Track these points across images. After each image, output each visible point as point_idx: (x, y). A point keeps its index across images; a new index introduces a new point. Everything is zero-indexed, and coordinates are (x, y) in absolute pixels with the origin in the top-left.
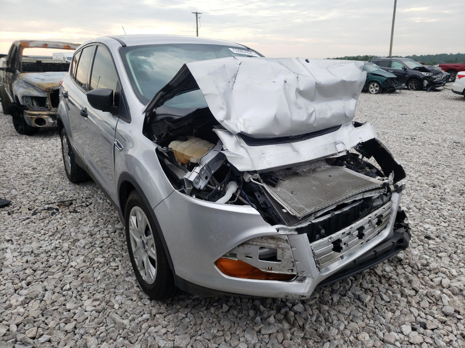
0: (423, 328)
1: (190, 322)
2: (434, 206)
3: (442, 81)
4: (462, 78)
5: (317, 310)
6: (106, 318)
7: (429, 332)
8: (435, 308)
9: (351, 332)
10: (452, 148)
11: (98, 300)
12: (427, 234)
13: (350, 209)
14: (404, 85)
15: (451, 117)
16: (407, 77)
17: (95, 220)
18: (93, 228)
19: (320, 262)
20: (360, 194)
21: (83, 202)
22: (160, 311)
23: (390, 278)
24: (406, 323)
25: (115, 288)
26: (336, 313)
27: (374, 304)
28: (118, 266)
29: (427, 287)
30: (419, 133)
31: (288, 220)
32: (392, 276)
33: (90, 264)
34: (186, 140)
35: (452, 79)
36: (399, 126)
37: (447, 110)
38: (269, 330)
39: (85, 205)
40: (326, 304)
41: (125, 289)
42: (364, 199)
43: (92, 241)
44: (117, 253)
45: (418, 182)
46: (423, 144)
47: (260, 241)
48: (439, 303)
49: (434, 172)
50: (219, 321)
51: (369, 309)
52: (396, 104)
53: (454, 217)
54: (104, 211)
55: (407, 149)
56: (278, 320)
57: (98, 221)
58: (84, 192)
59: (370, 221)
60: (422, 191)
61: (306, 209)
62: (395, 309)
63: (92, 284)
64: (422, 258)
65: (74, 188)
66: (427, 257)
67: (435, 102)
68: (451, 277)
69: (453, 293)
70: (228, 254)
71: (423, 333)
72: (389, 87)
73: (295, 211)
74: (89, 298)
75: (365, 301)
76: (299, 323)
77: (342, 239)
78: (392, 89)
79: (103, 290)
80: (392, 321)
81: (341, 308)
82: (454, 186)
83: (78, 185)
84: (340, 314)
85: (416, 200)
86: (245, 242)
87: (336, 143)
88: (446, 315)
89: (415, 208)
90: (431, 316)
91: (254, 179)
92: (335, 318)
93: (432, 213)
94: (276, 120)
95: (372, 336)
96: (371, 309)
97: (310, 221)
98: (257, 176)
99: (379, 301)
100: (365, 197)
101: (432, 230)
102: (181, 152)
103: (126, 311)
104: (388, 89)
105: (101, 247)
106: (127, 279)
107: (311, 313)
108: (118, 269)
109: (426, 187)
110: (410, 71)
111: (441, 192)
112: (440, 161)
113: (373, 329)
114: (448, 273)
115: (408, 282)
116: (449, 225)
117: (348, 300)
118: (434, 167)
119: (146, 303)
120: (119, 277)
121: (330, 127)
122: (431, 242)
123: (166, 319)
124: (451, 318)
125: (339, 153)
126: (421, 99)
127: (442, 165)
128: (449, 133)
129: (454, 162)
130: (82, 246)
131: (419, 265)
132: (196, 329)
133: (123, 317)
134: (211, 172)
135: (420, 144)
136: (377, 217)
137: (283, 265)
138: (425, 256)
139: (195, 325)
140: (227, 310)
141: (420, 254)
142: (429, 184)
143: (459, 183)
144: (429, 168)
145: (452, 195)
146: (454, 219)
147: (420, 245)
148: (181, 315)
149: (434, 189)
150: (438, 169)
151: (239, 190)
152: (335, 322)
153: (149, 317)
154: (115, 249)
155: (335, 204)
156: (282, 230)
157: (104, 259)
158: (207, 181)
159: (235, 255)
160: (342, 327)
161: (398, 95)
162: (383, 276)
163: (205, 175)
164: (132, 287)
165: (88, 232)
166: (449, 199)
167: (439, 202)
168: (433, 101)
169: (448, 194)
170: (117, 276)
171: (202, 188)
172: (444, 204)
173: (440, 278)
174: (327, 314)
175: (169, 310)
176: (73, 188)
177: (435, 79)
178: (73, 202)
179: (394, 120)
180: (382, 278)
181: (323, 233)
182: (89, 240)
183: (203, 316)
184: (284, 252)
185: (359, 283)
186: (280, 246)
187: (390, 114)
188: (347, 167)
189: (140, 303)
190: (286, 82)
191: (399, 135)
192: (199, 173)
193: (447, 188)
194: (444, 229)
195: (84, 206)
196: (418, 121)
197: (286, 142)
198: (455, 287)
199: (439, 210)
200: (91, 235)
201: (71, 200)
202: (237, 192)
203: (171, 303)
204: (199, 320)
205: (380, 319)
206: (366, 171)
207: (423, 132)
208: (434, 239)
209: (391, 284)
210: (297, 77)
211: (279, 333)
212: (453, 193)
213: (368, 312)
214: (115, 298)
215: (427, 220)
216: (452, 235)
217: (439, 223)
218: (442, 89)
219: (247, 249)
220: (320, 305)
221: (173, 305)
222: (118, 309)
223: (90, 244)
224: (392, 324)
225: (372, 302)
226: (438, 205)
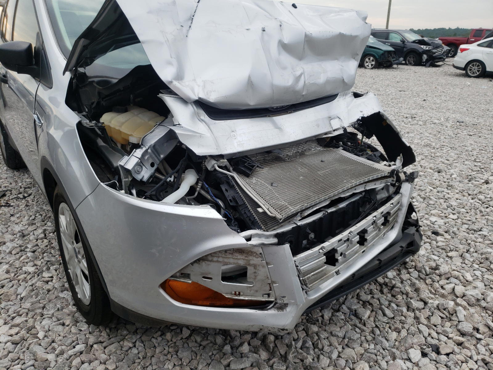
0: (436, 353)
1: (138, 353)
2: (441, 195)
3: (443, 56)
4: (464, 52)
5: (304, 331)
6: (24, 352)
7: (443, 358)
8: (448, 324)
9: (347, 361)
10: (455, 128)
11: (17, 325)
12: (434, 229)
13: (347, 205)
14: (402, 59)
15: (453, 94)
16: (405, 51)
17: (31, 216)
18: (27, 226)
19: (307, 283)
20: (361, 185)
21: (20, 193)
22: (99, 340)
23: (393, 287)
24: (415, 346)
25: (43, 308)
26: (327, 335)
27: (375, 321)
28: (52, 277)
29: (437, 296)
30: (420, 111)
31: (266, 222)
32: (395, 284)
33: (15, 275)
34: (126, 111)
35: (451, 54)
36: (397, 104)
37: (448, 87)
38: (241, 364)
39: (22, 197)
40: (314, 324)
41: (56, 309)
42: (366, 191)
43: (22, 244)
44: (53, 259)
45: (421, 166)
46: (424, 124)
47: (223, 256)
48: (454, 318)
49: (438, 154)
50: (177, 352)
51: (368, 328)
52: (394, 80)
53: (463, 208)
54: (45, 204)
55: (407, 129)
56: (254, 347)
57: (36, 217)
58: (24, 180)
59: (374, 222)
60: (426, 177)
61: (290, 207)
62: (400, 327)
63: (12, 303)
64: (430, 259)
65: (12, 176)
66: (436, 258)
67: (435, 78)
68: (466, 283)
69: (468, 304)
70: (178, 274)
71: (435, 359)
72: (386, 62)
73: (275, 210)
74: (5, 323)
75: (363, 318)
76: (280, 351)
77: (338, 249)
78: (389, 63)
79: (27, 311)
80: (397, 343)
81: (334, 329)
82: (461, 171)
83: (17, 171)
84: (332, 337)
85: (420, 188)
86: (202, 257)
87: (330, 118)
88: (463, 334)
89: (419, 197)
90: (444, 335)
91: (219, 167)
92: (326, 342)
93: (438, 203)
94: (250, 84)
95: (373, 366)
96: (371, 329)
97: (294, 223)
98: (225, 162)
99: (381, 317)
100: (368, 188)
101: (439, 223)
102: (117, 128)
103: (53, 342)
104: (384, 64)
105: (34, 252)
106: (62, 295)
107: (296, 337)
108: (52, 281)
109: (430, 172)
110: (409, 44)
111: (447, 178)
112: (444, 142)
113: (374, 356)
114: (461, 278)
115: (415, 291)
116: (458, 218)
117: (343, 317)
118: (437, 149)
119: (81, 329)
120: (50, 293)
121: (324, 96)
122: (439, 238)
123: (106, 351)
124: (469, 338)
125: (334, 131)
126: (420, 75)
127: (446, 147)
128: (451, 112)
129: (459, 143)
130: (7, 251)
131: (427, 269)
132: (145, 365)
133: (48, 349)
134: (160, 156)
135: (421, 123)
136: (383, 216)
137: (255, 288)
138: (434, 257)
139: (144, 358)
140: (187, 335)
141: (428, 254)
142: (433, 168)
143: (466, 167)
144: (432, 151)
145: (460, 182)
146: (463, 210)
147: (427, 242)
148: (127, 344)
149: (439, 175)
150: (442, 151)
151: (200, 182)
152: (326, 348)
153: (84, 349)
154: (52, 254)
155: (328, 199)
156: (256, 237)
157: (34, 268)
158: (153, 169)
159: (187, 276)
160: (335, 356)
161: (395, 70)
162: (385, 284)
163: (151, 161)
164: (67, 305)
165: (19, 232)
166: (457, 187)
167: (446, 190)
168: (432, 77)
169: (454, 180)
170: (49, 291)
171: (145, 179)
172: (452, 192)
173: (452, 285)
174: (316, 338)
175: (112, 337)
176: (10, 175)
177: (435, 53)
178: (7, 193)
179: (392, 97)
180: (384, 286)
181: (311, 237)
182: (18, 242)
183: (156, 345)
184: (256, 271)
185: (356, 293)
186: (252, 262)
187: (387, 90)
188: (344, 149)
189: (74, 330)
190: (264, 30)
191: (397, 113)
192: (141, 158)
193: (454, 173)
194: (453, 223)
195: (21, 199)
196: (417, 98)
197: (265, 116)
198: (471, 297)
199: (447, 199)
200: (23, 236)
201: (4, 191)
202: (197, 183)
203: (116, 327)
204: (150, 351)
205: (382, 342)
206: (367, 154)
207: (424, 111)
208: (443, 235)
209: (394, 294)
210: (281, 26)
211: (254, 367)
212: (460, 180)
213: (368, 332)
214: (41, 323)
215: (433, 212)
216: (462, 229)
217: (447, 215)
218: (442, 65)
219: (205, 267)
220: (307, 325)
221: (117, 331)
222: (43, 339)
223: (19, 248)
224: (397, 349)
225: (372, 319)
226: (445, 193)
